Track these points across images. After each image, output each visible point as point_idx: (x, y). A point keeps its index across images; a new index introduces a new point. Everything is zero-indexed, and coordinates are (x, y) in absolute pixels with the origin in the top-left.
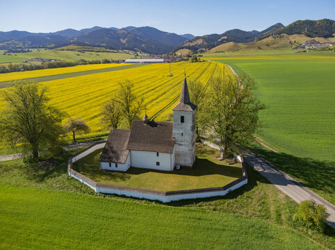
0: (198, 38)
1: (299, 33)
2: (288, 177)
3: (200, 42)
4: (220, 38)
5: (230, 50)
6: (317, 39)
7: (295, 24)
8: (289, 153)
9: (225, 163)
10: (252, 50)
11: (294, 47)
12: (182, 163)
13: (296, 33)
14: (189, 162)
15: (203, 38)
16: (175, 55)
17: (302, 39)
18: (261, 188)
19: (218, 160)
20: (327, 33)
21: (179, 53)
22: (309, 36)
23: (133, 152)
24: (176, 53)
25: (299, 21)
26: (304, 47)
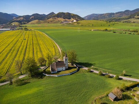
0: (20, 17)
1: (61, 17)
2: (83, 66)
3: (22, 18)
4: (31, 17)
5: (37, 23)
6: (66, 20)
7: (59, 13)
8: (80, 62)
9: (72, 66)
10: (46, 24)
11: (60, 22)
12: (66, 68)
13: (60, 17)
14: (67, 68)
15: (23, 17)
16: (11, 25)
17: (62, 20)
18: (81, 69)
19: (71, 66)
20: (69, 17)
21: (13, 24)
22: (64, 18)
23: (58, 68)
24: (12, 24)
25: (60, 13)
26: (63, 23)
